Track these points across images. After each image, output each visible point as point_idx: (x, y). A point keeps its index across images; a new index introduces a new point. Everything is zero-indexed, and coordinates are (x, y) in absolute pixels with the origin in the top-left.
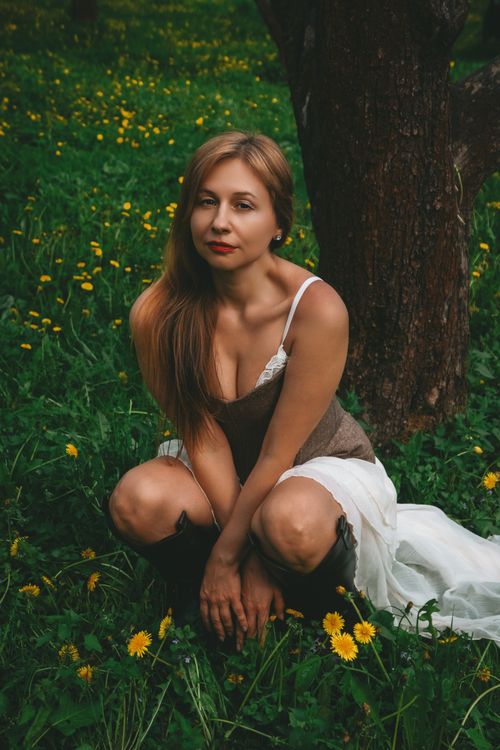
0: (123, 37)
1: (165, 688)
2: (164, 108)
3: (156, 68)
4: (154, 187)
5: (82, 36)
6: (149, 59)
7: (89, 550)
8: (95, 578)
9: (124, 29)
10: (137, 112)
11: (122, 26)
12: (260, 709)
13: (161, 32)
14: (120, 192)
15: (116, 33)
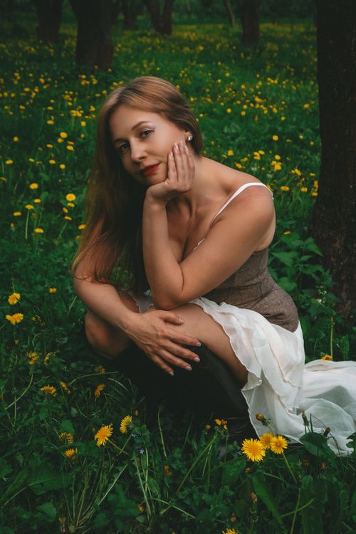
0: (275, 55)
1: (122, 470)
2: (288, 98)
3: (292, 74)
4: (256, 143)
5: (247, 54)
6: (288, 67)
7: (101, 367)
8: (101, 388)
9: (277, 49)
10: (267, 100)
11: (276, 47)
12: (190, 495)
13: (304, 52)
14: (229, 145)
15: (271, 52)
